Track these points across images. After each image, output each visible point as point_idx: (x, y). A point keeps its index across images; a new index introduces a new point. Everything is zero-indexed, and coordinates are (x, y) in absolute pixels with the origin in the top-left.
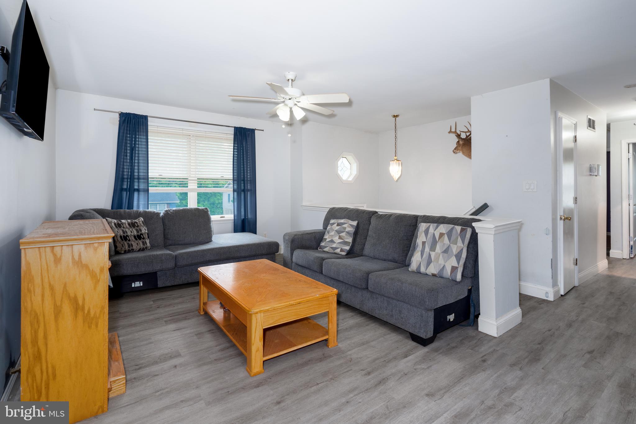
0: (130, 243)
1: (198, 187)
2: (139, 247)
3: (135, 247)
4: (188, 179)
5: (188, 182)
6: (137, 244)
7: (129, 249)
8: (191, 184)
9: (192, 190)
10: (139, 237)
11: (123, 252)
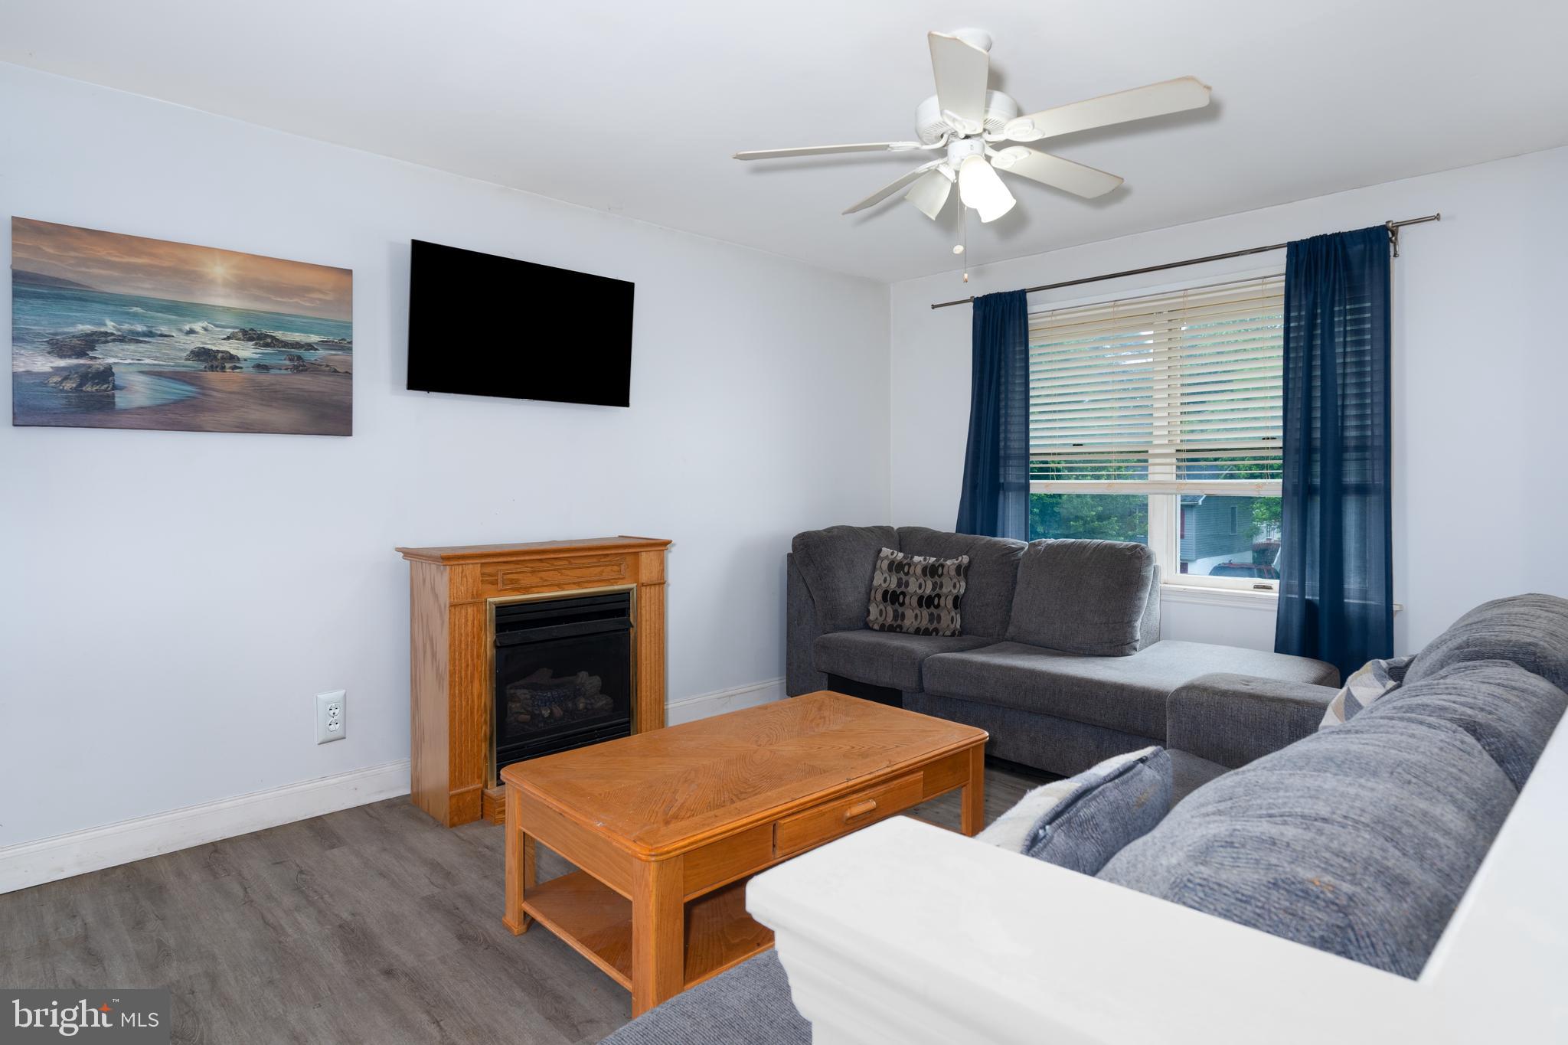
0: (900, 610)
1: (1178, 477)
2: (916, 624)
3: (909, 622)
4: (1147, 452)
5: (1146, 461)
6: (916, 616)
7: (893, 622)
8: (1158, 469)
9: (1162, 487)
10: (926, 602)
11: (876, 627)
